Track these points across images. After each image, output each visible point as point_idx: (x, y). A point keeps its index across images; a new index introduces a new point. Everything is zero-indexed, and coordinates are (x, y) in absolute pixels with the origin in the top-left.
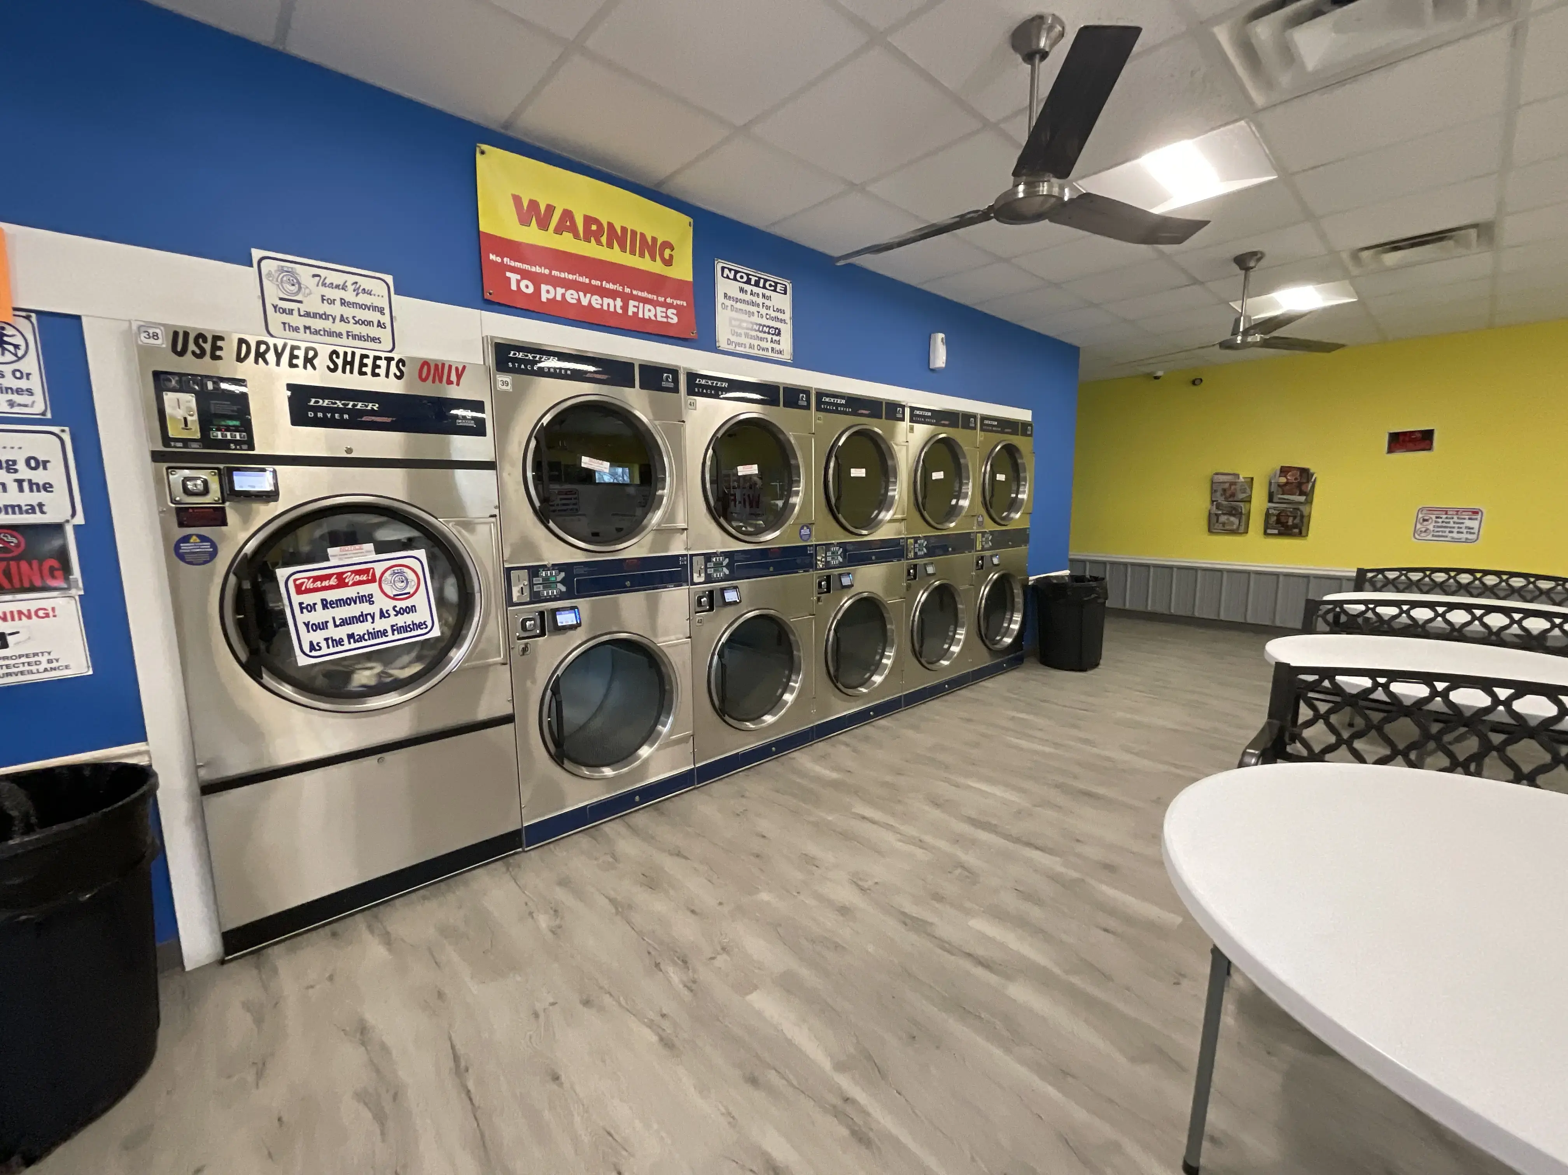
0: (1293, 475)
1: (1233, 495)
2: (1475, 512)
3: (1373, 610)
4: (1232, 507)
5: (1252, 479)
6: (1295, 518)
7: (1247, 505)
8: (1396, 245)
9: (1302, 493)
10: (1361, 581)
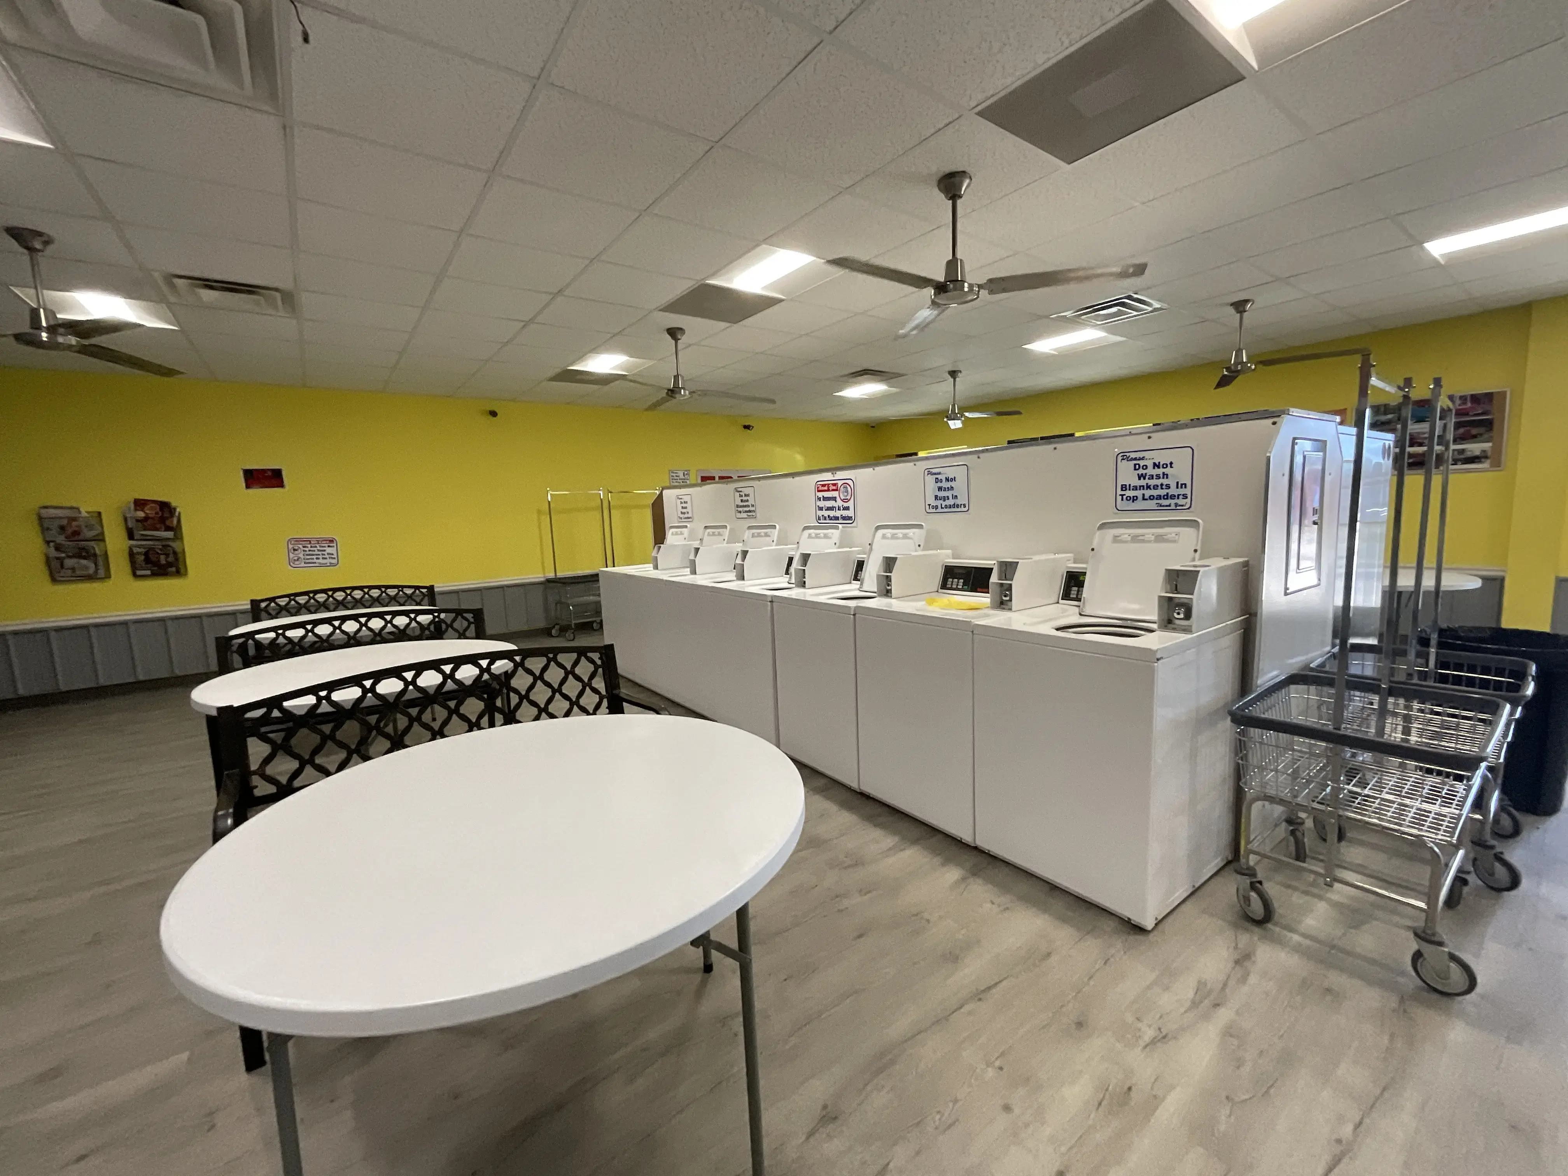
0: (152, 509)
1: (76, 533)
2: (332, 541)
3: (283, 635)
4: (79, 548)
5: (99, 513)
6: (167, 555)
7: (102, 544)
8: (207, 283)
9: (168, 529)
10: (257, 611)
